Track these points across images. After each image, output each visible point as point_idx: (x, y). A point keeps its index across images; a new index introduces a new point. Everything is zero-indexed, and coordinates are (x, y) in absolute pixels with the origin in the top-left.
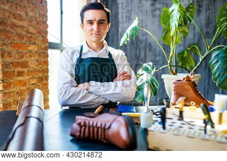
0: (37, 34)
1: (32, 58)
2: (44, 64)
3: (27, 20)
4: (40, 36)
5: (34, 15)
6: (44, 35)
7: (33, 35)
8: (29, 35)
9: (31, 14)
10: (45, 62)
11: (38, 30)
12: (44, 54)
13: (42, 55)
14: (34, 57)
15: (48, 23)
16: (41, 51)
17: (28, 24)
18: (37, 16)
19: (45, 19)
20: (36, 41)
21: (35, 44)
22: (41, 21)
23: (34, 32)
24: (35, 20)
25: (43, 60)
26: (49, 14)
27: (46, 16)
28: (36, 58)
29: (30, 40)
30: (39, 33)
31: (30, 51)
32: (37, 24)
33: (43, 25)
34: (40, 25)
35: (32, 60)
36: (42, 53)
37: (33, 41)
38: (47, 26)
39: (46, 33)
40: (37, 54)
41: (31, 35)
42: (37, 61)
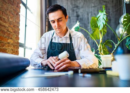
0: (13, 33)
1: (9, 48)
2: (16, 53)
3: (8, 23)
4: (15, 34)
5: (12, 21)
6: (17, 34)
7: (11, 33)
8: (9, 32)
9: (10, 20)
10: (17, 51)
11: (14, 31)
12: (17, 47)
13: (15, 47)
14: (10, 47)
15: (20, 27)
16: (15, 44)
17: (8, 26)
18: (14, 22)
19: (18, 25)
20: (13, 37)
21: (11, 39)
22: (16, 26)
23: (11, 31)
24: (13, 24)
25: (16, 50)
26: (20, 23)
27: (19, 24)
28: (12, 48)
29: (9, 36)
30: (15, 32)
31: (9, 43)
32: (14, 26)
33: (17, 28)
34: (16, 28)
35: (9, 49)
36: (15, 45)
37: (11, 37)
38: (19, 30)
39: (19, 33)
40: (13, 46)
41: (10, 33)
42: (12, 50)
